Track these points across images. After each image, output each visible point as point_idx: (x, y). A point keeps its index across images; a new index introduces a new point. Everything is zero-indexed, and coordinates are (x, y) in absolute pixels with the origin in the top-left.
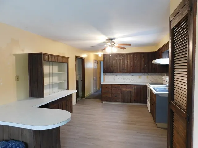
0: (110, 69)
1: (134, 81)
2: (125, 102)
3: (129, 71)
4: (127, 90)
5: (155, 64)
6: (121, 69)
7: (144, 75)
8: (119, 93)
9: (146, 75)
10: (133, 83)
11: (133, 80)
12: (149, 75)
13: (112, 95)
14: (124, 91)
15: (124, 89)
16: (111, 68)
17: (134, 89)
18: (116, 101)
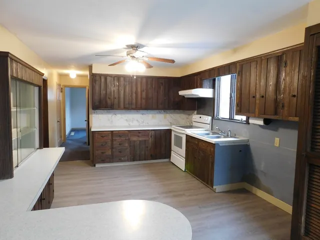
0: (106, 102)
1: (144, 124)
2: (137, 161)
3: (140, 107)
4: (140, 139)
5: (183, 97)
6: (127, 102)
7: (160, 113)
8: (127, 145)
9: (162, 113)
10: (143, 126)
11: (143, 122)
12: (167, 113)
13: (114, 150)
14: (134, 141)
15: (135, 139)
16: (109, 102)
17: (151, 137)
18: (120, 161)
